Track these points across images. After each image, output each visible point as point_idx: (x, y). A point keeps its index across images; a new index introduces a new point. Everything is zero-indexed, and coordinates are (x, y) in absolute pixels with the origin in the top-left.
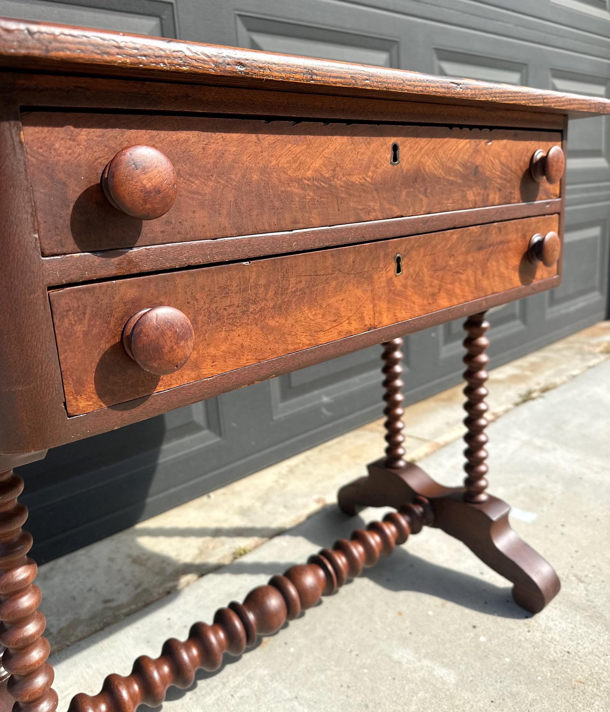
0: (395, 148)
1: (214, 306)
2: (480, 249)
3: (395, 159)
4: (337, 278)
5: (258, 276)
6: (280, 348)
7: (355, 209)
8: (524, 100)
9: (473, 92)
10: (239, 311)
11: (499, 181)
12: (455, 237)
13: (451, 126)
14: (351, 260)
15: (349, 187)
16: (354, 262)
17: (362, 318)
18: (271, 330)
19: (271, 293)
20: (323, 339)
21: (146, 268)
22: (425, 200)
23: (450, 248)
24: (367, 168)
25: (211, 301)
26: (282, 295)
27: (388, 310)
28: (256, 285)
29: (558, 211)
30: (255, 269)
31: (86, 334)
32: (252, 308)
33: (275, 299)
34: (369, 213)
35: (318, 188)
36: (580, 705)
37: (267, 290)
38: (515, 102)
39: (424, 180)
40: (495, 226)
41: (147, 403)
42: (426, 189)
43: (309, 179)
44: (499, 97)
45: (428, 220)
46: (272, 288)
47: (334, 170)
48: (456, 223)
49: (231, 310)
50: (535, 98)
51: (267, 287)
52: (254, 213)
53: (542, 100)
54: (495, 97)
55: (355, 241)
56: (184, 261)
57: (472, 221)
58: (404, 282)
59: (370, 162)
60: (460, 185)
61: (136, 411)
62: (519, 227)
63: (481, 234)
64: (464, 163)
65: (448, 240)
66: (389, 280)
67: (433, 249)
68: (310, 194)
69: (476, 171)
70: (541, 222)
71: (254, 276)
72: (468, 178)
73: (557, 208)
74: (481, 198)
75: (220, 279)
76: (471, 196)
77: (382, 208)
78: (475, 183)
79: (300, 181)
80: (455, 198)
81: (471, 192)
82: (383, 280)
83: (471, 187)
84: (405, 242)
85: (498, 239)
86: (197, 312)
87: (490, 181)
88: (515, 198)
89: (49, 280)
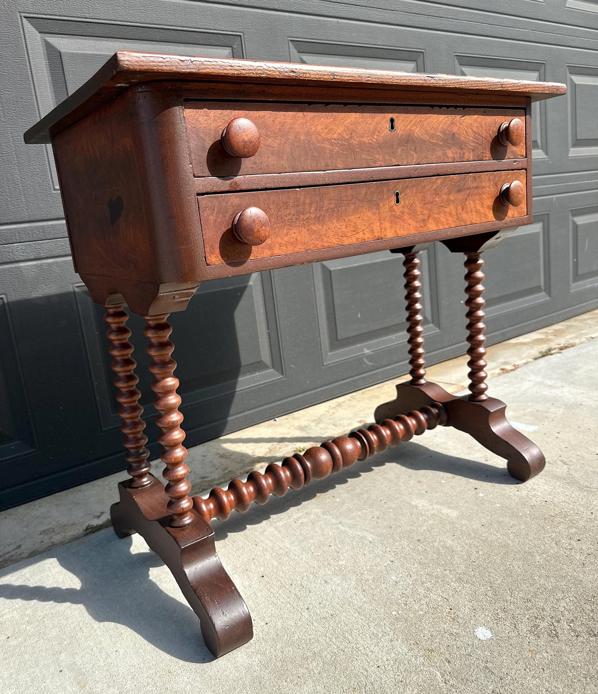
0: (392, 120)
1: (280, 213)
2: (459, 191)
3: (392, 127)
4: (354, 203)
5: (305, 198)
6: (319, 244)
7: (366, 159)
8: (485, 86)
10: (294, 218)
11: (472, 144)
12: (439, 181)
13: (432, 106)
14: (364, 192)
15: (361, 145)
16: (366, 193)
17: (372, 231)
18: (314, 232)
19: (313, 209)
20: (346, 242)
21: (244, 188)
22: (415, 156)
23: (435, 189)
24: (374, 133)
25: (278, 211)
26: (320, 210)
27: (391, 227)
28: (304, 203)
29: (524, 167)
30: (303, 193)
31: (215, 221)
32: (301, 216)
33: (316, 213)
34: (375, 162)
35: (341, 145)
36: (548, 527)
37: (311, 207)
38: (477, 88)
39: (414, 142)
40: (471, 176)
41: (245, 265)
42: (416, 148)
43: (335, 139)
44: (464, 84)
45: (418, 168)
46: (314, 205)
47: (351, 134)
48: (439, 172)
49: (289, 217)
50: (495, 84)
51: (310, 205)
52: (302, 159)
53: (500, 86)
54: (462, 85)
55: (366, 179)
56: (263, 185)
57: (452, 171)
58: (401, 209)
59: (375, 129)
60: (441, 146)
61: (240, 268)
62: (491, 177)
63: (460, 180)
64: (444, 131)
65: (434, 184)
66: (391, 207)
67: (422, 189)
68: (336, 149)
69: (454, 137)
70: (510, 175)
71: (302, 197)
72: (447, 141)
73: (524, 165)
74: (458, 156)
75: (283, 196)
76: (450, 154)
77: (385, 160)
78: (453, 145)
79: (330, 141)
80: (438, 154)
81: (450, 151)
82: (386, 207)
83: (450, 148)
84: (402, 183)
85: (474, 185)
86: (272, 215)
87: (465, 144)
88: (486, 156)
89: (197, 191)
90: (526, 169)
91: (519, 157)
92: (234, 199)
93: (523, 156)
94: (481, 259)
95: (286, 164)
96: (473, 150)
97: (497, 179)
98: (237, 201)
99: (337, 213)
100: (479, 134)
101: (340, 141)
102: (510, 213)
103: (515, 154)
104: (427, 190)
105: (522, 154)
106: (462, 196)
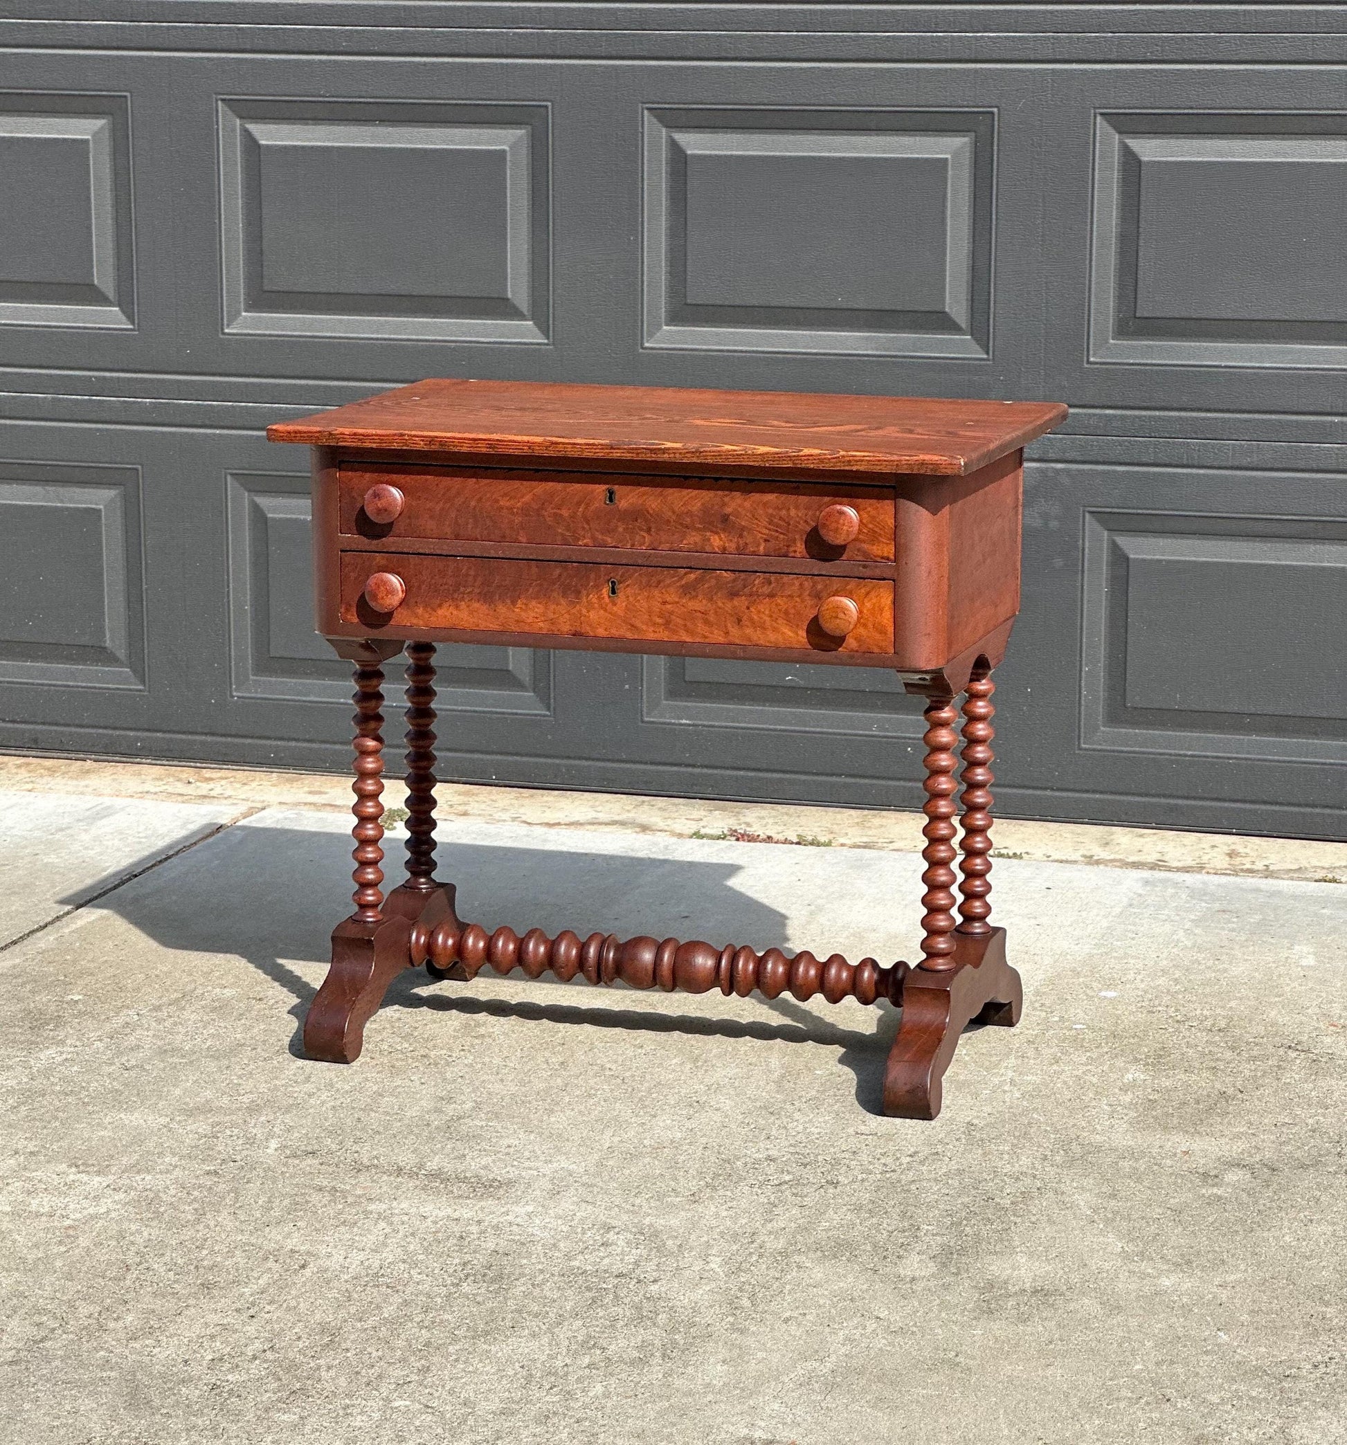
0: (611, 493)
1: (433, 581)
2: (733, 594)
3: (611, 500)
4: (540, 585)
5: (470, 568)
7: (562, 534)
9: (672, 455)
10: (451, 589)
11: (764, 531)
12: (692, 576)
13: (685, 478)
19: (478, 583)
21: (391, 550)
22: (648, 539)
24: (579, 504)
25: (432, 578)
26: (488, 586)
28: (467, 575)
29: (889, 577)
30: (466, 564)
31: (356, 578)
32: (462, 589)
33: (482, 588)
34: (578, 539)
37: (475, 580)
39: (646, 520)
41: (384, 629)
42: (650, 528)
43: (518, 508)
45: (651, 555)
46: (480, 579)
48: (692, 564)
49: (446, 587)
51: (475, 577)
52: (470, 526)
55: (562, 559)
56: (414, 549)
57: (717, 565)
59: (582, 500)
60: (699, 529)
61: (376, 631)
62: (806, 584)
63: (734, 581)
64: (705, 510)
65: (682, 578)
66: (600, 598)
67: (659, 582)
68: (518, 520)
69: (725, 519)
70: (852, 584)
71: (465, 567)
72: (711, 523)
73: (887, 574)
74: (733, 545)
75: (440, 564)
76: (716, 542)
77: (593, 538)
78: (724, 530)
79: (510, 509)
80: (692, 540)
81: (716, 537)
82: (593, 598)
83: (716, 533)
84: (621, 570)
85: (766, 590)
86: (423, 582)
87: (750, 530)
88: (795, 552)
89: (341, 547)
90: (894, 581)
91: (879, 559)
92: (379, 559)
93: (888, 559)
94: (947, 709)
95: (448, 530)
96: (766, 540)
97: (819, 587)
98: (383, 562)
99: (513, 593)
100: (781, 518)
101: (525, 511)
102: (851, 642)
103: (866, 554)
104: (669, 586)
105: (885, 555)
106: (740, 602)
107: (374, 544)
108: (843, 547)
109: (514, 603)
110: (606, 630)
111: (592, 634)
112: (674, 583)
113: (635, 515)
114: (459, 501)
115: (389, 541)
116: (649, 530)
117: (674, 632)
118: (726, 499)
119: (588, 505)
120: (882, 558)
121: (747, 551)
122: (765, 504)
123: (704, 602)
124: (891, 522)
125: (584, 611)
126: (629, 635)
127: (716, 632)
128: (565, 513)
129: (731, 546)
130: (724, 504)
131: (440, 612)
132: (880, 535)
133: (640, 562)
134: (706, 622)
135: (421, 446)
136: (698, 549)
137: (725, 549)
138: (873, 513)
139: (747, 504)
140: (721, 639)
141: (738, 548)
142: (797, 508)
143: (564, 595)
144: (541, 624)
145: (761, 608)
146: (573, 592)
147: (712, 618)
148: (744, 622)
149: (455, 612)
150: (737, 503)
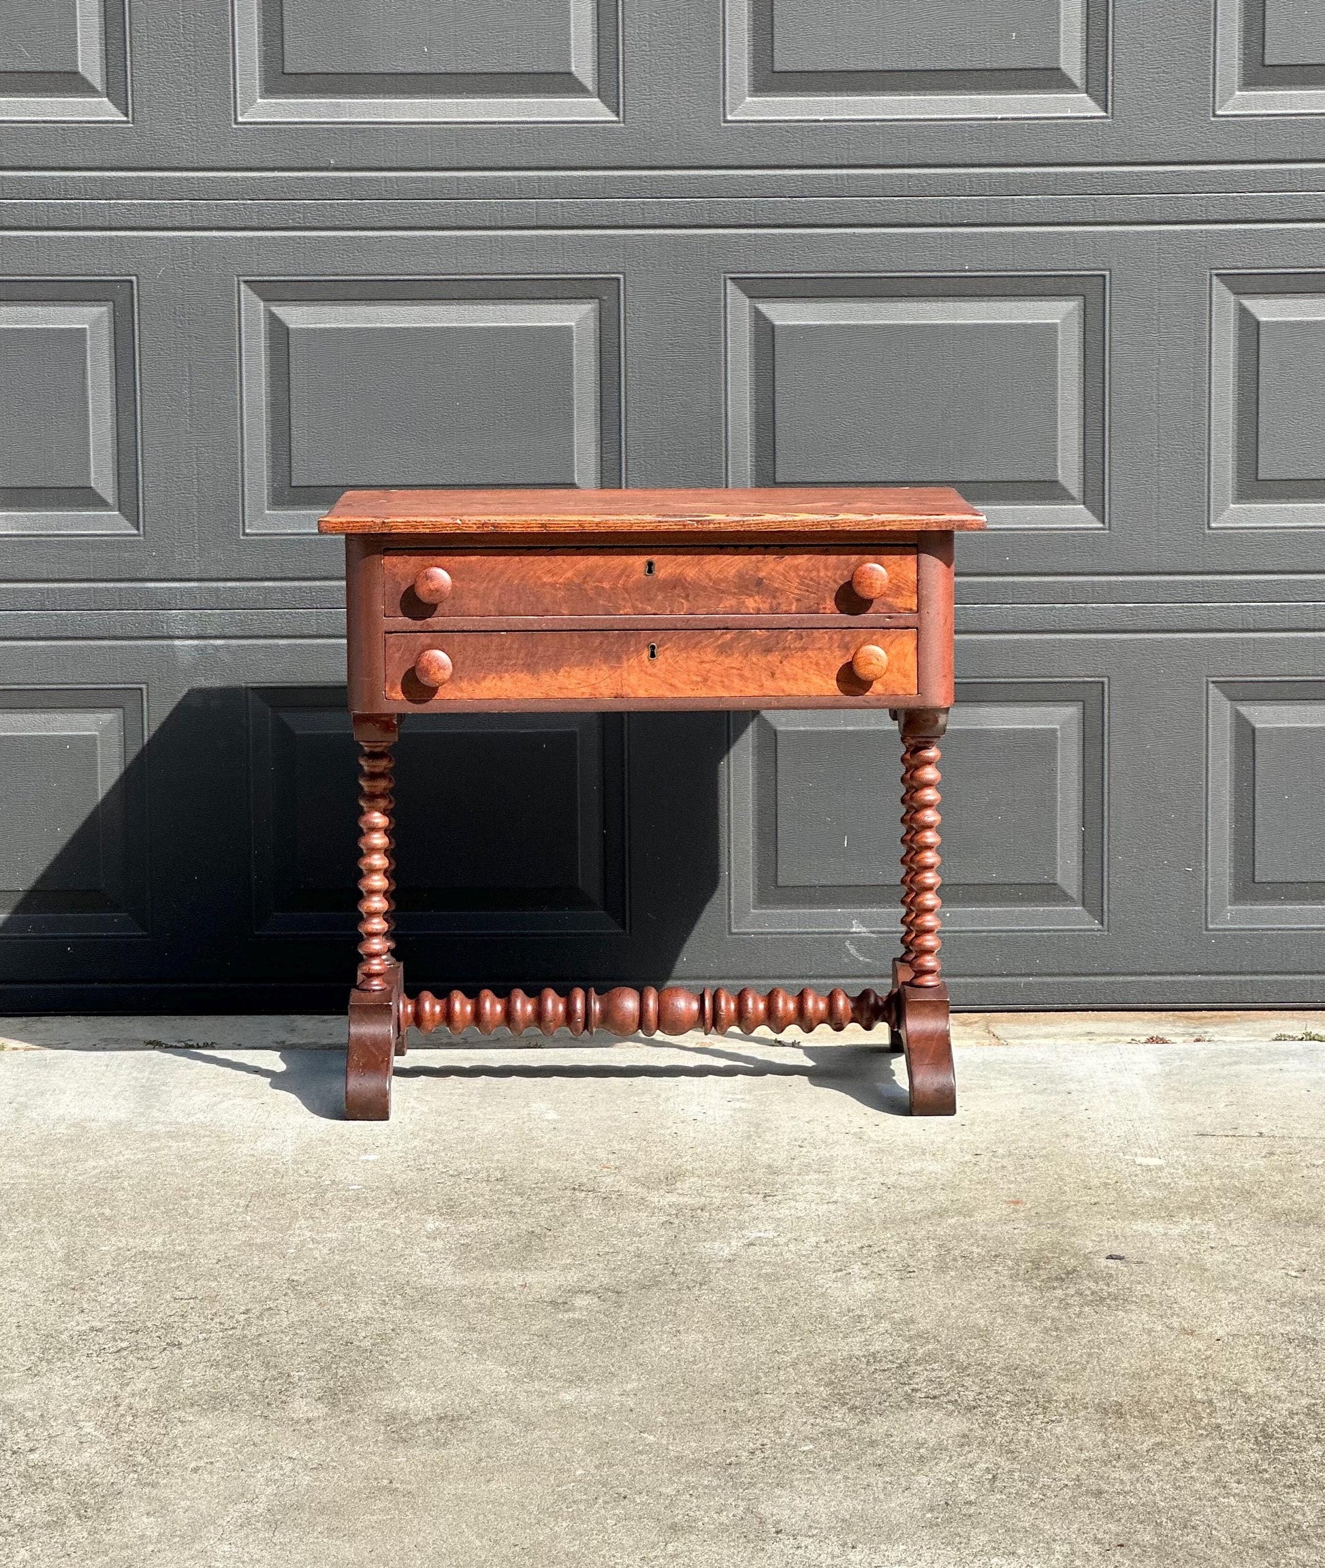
0: (650, 564)
1: (478, 656)
2: (768, 651)
3: (650, 571)
4: (583, 653)
5: (513, 641)
7: (603, 605)
9: (717, 525)
10: (496, 662)
11: (796, 591)
12: (728, 636)
13: (721, 547)
14: (598, 641)
15: (599, 590)
16: (600, 643)
17: (609, 687)
18: (520, 680)
19: (522, 655)
21: (436, 629)
22: (686, 605)
23: (720, 645)
24: (619, 576)
25: (476, 653)
26: (531, 657)
28: (511, 648)
29: (913, 626)
30: (511, 638)
31: (400, 658)
32: (505, 662)
33: (525, 659)
34: (619, 609)
35: (569, 590)
39: (685, 588)
40: (792, 633)
41: (428, 703)
42: (688, 595)
43: (561, 584)
45: (688, 620)
46: (524, 652)
47: (585, 578)
48: (729, 625)
51: (518, 652)
52: (514, 603)
55: (604, 628)
56: (459, 627)
57: (752, 625)
58: (660, 666)
59: (623, 573)
60: (735, 594)
61: (424, 705)
62: (835, 636)
63: (768, 638)
64: (740, 576)
65: (718, 639)
66: (641, 662)
67: (696, 644)
68: (561, 594)
69: (760, 582)
70: (878, 634)
71: (509, 641)
72: (747, 587)
73: (911, 623)
74: (767, 606)
75: (484, 640)
76: (751, 603)
77: (634, 607)
78: (758, 593)
79: (553, 585)
80: (728, 604)
81: (751, 599)
82: (634, 662)
83: (751, 596)
84: (661, 635)
85: (798, 644)
86: (466, 658)
87: (783, 591)
88: (825, 608)
89: (386, 629)
90: (917, 629)
91: (902, 611)
92: (425, 639)
93: (911, 610)
94: (934, 748)
95: (492, 608)
96: (798, 600)
97: (847, 639)
98: (428, 641)
99: (556, 662)
100: (812, 579)
101: (568, 586)
102: (877, 687)
103: (891, 608)
104: (706, 646)
105: (908, 606)
106: (773, 658)
107: (418, 625)
108: (871, 601)
109: (556, 671)
110: (646, 690)
111: (633, 695)
112: (710, 643)
113: (676, 584)
114: (502, 581)
115: (434, 621)
116: (687, 597)
117: (711, 688)
118: (760, 565)
119: (628, 576)
120: (906, 609)
121: (780, 611)
122: (796, 568)
123: (740, 659)
124: (914, 577)
125: (625, 674)
126: (669, 694)
127: (751, 685)
128: (606, 585)
129: (765, 607)
130: (758, 569)
131: (483, 684)
132: (903, 589)
133: (679, 626)
134: (741, 676)
135: (474, 530)
136: (734, 611)
137: (759, 609)
138: (898, 569)
139: (780, 568)
140: (757, 693)
141: (771, 608)
142: (826, 568)
143: (606, 661)
144: (583, 690)
145: (794, 661)
146: (613, 658)
147: (747, 673)
148: (776, 676)
149: (499, 684)
150: (771, 566)
